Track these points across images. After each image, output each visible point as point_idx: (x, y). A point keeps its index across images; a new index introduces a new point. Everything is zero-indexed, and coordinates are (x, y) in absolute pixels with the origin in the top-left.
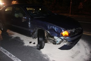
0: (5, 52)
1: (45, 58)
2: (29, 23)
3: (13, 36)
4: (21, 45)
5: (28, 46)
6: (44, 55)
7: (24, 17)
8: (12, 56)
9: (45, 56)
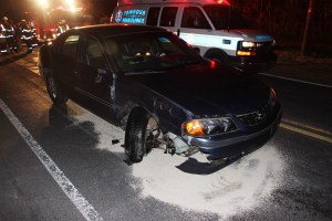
0: (45, 158)
1: (134, 187)
2: (113, 89)
4: (89, 146)
5: (104, 151)
6: (133, 179)
7: (100, 71)
8: (55, 170)
9: (135, 183)
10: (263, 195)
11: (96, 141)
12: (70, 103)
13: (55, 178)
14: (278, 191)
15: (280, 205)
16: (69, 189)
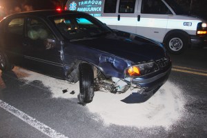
2: (62, 52)
3: (26, 78)
4: (46, 97)
6: (92, 115)
7: (50, 40)
8: (28, 118)
10: (180, 109)
11: (49, 93)
12: (16, 70)
13: (32, 124)
14: (187, 105)
15: (193, 112)
16: (47, 130)
